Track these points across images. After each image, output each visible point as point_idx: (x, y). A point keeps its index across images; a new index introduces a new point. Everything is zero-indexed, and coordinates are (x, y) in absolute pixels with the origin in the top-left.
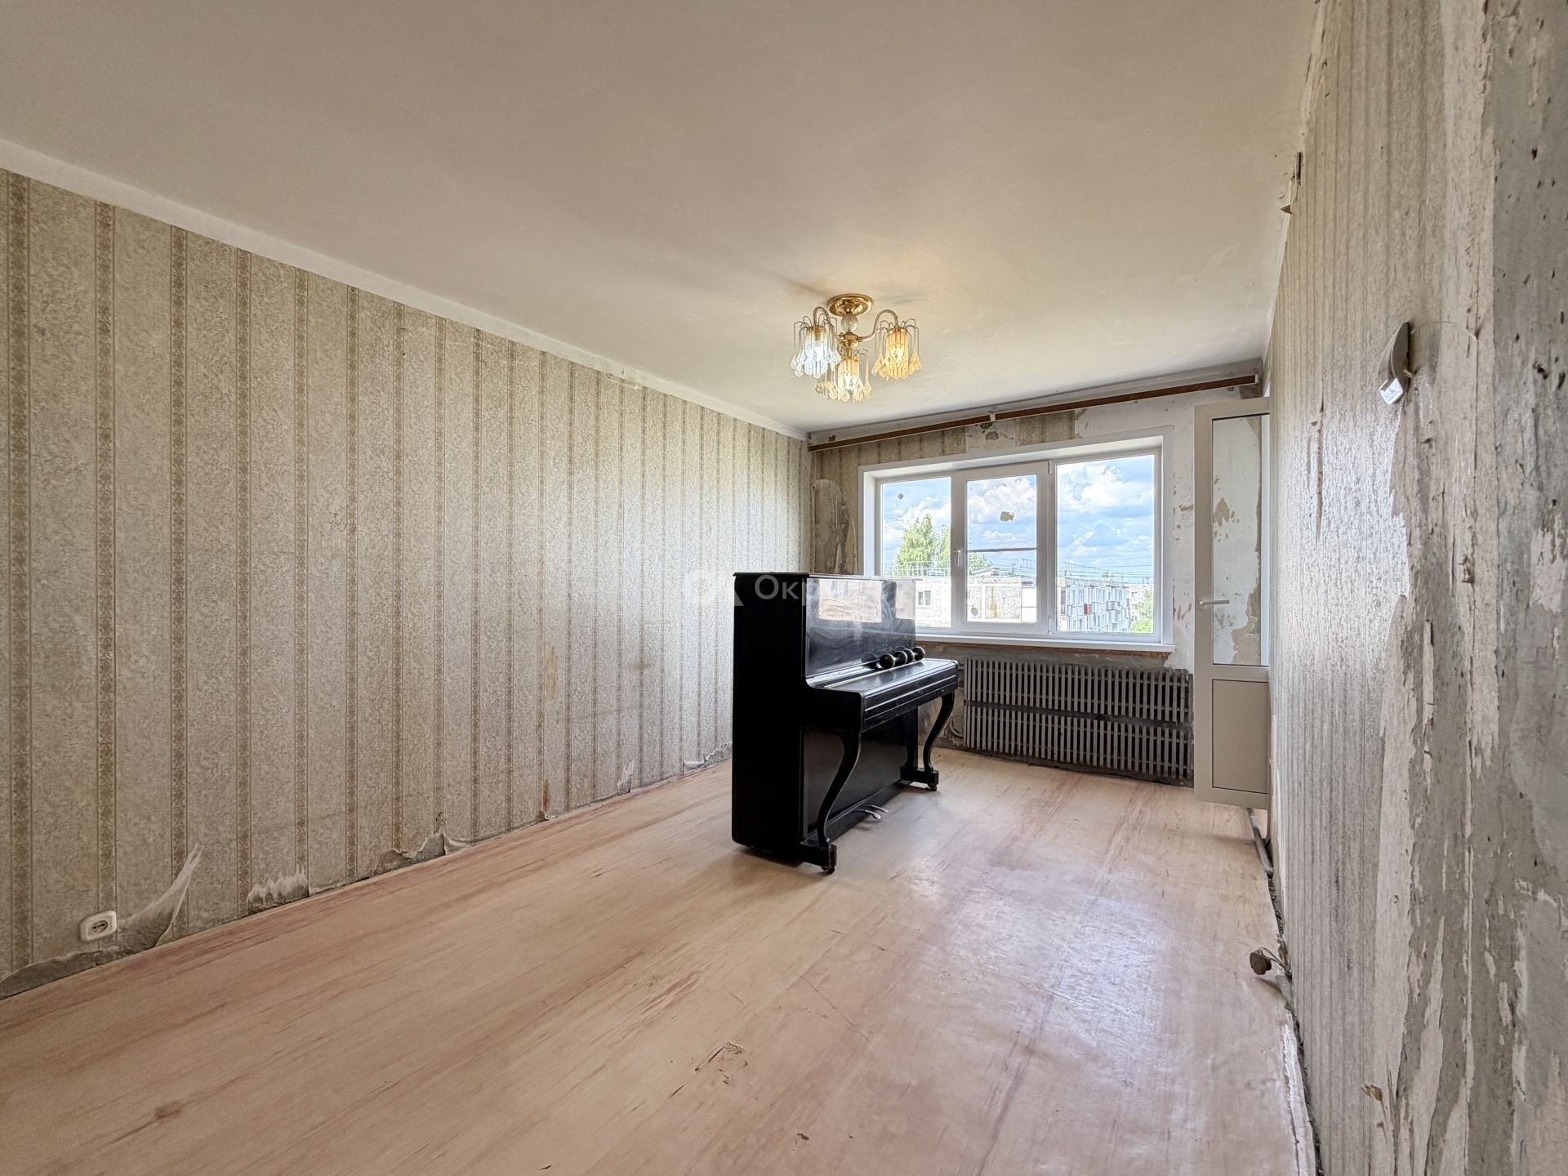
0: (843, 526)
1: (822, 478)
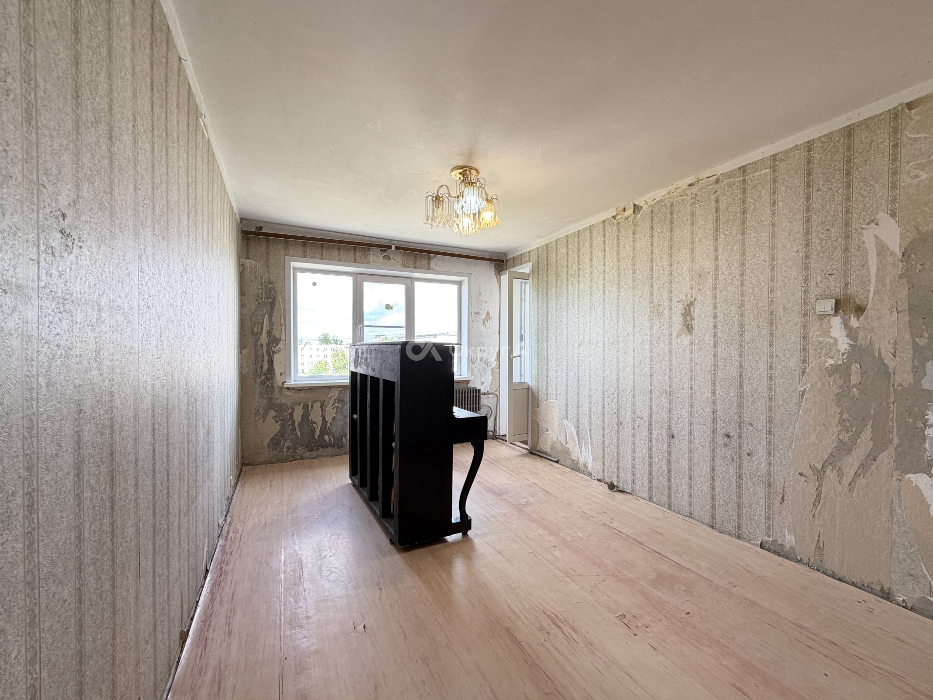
0: (270, 300)
1: (248, 258)
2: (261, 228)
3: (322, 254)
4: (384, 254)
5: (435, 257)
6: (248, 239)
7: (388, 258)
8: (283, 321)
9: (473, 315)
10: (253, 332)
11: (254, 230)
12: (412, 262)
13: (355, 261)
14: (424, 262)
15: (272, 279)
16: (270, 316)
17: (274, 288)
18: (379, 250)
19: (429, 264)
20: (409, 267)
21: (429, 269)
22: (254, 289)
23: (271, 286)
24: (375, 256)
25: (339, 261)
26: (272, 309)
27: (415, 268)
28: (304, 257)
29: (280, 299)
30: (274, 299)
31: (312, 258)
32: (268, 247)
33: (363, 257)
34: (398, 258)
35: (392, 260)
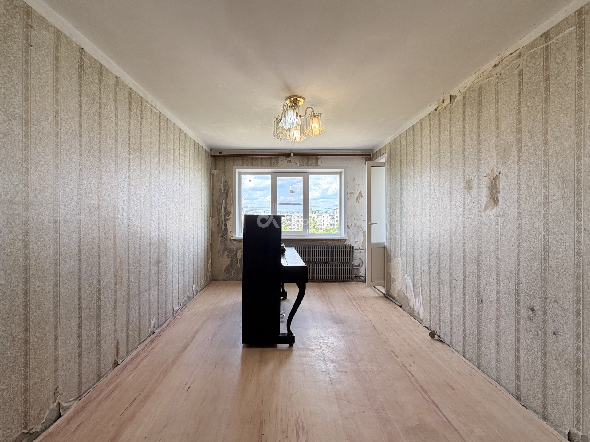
0: (226, 191)
1: (216, 169)
2: (221, 153)
3: (252, 163)
4: (288, 159)
5: (321, 157)
6: (215, 159)
7: (290, 161)
8: (232, 203)
9: (349, 194)
10: (218, 209)
11: (218, 154)
12: (305, 162)
13: (270, 165)
14: (314, 162)
15: (227, 180)
16: (226, 200)
17: (228, 184)
18: (284, 157)
19: (317, 163)
20: (303, 166)
21: (317, 166)
22: (218, 185)
23: (226, 183)
24: (283, 161)
25: (262, 166)
26: (227, 196)
27: (307, 166)
28: (243, 166)
29: (230, 190)
30: (228, 190)
31: (247, 166)
32: (225, 163)
33: (275, 163)
34: (296, 161)
35: (293, 163)
